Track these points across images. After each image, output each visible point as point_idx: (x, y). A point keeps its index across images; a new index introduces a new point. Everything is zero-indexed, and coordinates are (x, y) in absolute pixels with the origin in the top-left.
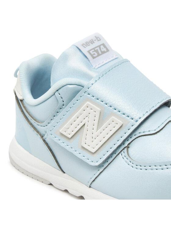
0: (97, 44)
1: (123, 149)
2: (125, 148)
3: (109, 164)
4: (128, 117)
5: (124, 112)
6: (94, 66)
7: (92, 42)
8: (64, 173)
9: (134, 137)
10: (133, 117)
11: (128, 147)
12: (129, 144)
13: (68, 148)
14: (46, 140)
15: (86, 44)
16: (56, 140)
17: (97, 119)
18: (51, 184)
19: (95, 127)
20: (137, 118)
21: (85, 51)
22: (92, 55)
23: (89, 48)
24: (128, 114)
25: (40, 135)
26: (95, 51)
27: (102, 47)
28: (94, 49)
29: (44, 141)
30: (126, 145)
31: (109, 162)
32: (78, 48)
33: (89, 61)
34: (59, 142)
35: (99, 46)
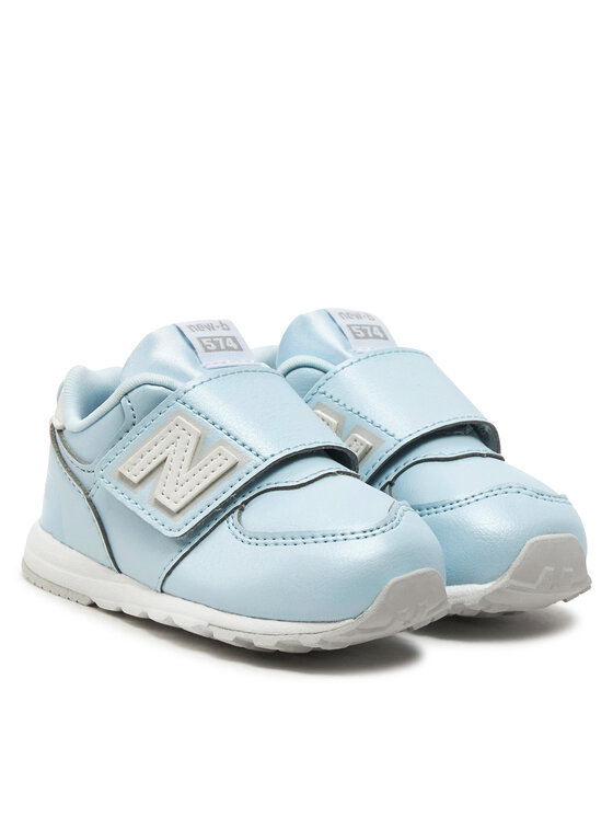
0: (220, 332)
1: (232, 512)
2: (236, 508)
3: (202, 539)
4: (251, 450)
5: (246, 441)
6: (204, 364)
7: (210, 327)
8: (120, 572)
9: (256, 491)
10: (260, 452)
11: (241, 508)
12: (246, 503)
13: (129, 504)
14: (93, 499)
15: (199, 327)
16: (109, 487)
17: (191, 448)
18: (93, 605)
19: (185, 464)
20: (267, 455)
21: (192, 336)
22: (204, 346)
23: (200, 334)
24: (251, 446)
25: (84, 490)
26: (212, 341)
27: (229, 340)
28: (212, 338)
29: (90, 501)
30: (239, 503)
31: (201, 536)
32: (179, 329)
33: (196, 353)
34: (114, 492)
35: (224, 338)
